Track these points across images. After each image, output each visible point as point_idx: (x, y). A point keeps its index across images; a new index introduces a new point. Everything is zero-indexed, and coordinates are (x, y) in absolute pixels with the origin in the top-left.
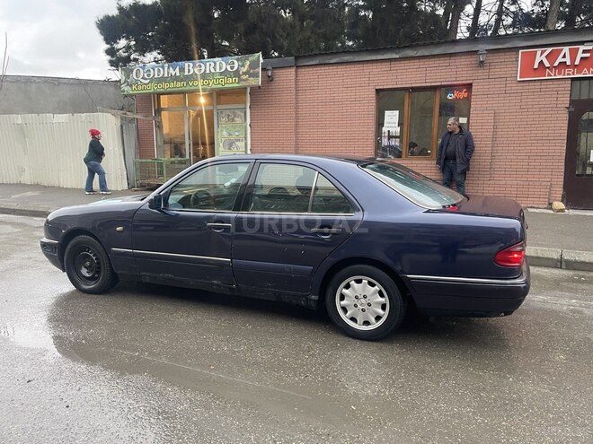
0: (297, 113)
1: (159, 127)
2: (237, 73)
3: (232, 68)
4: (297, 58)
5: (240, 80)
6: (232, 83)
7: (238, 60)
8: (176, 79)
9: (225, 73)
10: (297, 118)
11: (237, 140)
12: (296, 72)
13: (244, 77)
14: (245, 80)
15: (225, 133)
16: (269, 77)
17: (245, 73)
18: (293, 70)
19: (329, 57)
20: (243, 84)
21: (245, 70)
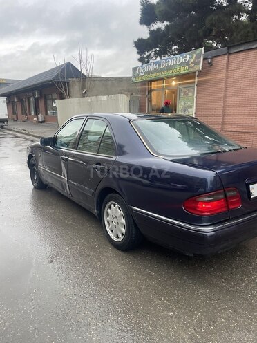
0: (226, 87)
1: (150, 101)
2: (188, 64)
3: (185, 60)
4: (229, 48)
5: (189, 67)
6: (185, 70)
7: (189, 55)
8: (156, 71)
9: (181, 64)
10: (226, 90)
11: (189, 107)
12: (228, 58)
13: (192, 65)
14: (192, 67)
15: (182, 103)
16: (209, 63)
17: (192, 63)
18: (226, 57)
19: (251, 44)
20: (191, 70)
21: (192, 60)
